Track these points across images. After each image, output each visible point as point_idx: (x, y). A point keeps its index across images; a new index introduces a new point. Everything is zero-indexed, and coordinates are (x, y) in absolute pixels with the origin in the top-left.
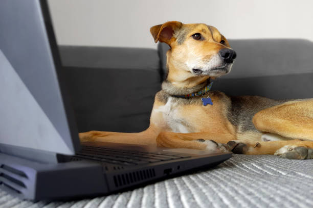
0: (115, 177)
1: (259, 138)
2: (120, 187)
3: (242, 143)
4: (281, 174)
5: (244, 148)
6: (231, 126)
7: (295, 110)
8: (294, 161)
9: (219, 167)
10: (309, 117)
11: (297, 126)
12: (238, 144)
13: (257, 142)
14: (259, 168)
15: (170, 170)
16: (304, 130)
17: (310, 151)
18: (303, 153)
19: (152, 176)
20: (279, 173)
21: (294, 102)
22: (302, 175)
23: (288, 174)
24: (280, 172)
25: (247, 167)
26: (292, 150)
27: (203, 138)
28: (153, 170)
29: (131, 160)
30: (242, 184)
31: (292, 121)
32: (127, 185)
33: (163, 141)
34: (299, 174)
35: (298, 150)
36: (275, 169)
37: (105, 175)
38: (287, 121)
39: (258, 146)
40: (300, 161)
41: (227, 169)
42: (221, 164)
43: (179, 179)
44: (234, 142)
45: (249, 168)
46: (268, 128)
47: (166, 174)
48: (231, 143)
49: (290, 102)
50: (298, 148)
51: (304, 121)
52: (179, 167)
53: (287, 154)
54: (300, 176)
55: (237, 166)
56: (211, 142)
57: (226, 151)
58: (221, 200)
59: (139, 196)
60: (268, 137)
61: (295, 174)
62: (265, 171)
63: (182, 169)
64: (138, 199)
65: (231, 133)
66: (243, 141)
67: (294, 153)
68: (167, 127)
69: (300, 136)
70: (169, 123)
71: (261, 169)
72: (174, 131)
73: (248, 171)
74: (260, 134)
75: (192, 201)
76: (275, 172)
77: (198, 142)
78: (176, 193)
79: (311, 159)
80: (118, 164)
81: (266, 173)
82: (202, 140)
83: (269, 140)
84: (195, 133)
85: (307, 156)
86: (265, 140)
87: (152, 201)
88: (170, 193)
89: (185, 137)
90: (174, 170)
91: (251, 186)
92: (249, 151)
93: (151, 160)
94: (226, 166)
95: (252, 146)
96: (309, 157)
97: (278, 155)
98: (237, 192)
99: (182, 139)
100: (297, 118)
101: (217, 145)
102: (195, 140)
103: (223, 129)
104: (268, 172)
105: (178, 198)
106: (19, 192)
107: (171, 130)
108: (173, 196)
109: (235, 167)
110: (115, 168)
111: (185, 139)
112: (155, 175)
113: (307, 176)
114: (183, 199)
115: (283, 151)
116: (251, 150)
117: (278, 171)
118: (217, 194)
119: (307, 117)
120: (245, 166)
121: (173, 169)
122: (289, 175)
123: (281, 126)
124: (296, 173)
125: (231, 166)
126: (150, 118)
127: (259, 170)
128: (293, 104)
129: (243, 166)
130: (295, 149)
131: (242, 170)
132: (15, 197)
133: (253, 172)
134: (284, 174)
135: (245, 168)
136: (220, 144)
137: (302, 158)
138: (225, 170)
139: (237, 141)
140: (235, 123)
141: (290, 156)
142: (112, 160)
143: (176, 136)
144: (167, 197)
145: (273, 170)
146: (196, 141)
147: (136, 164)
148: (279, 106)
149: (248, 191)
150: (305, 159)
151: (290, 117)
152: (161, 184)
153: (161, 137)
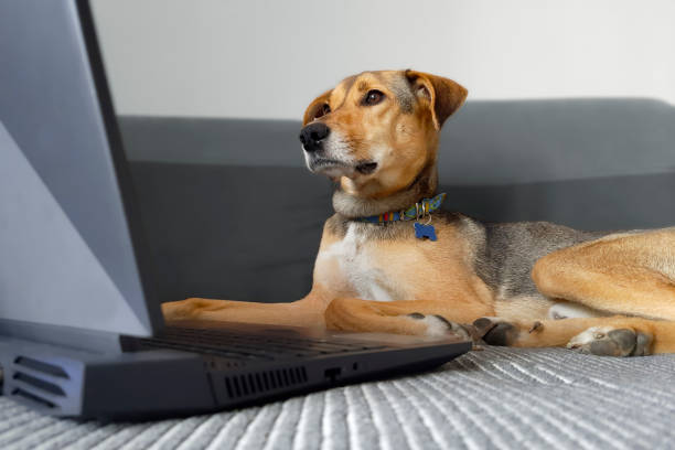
0: (227, 380)
1: (544, 313)
2: (237, 400)
3: (504, 323)
4: (562, 382)
5: (508, 334)
6: (482, 288)
7: (619, 253)
8: (604, 359)
9: (443, 370)
10: (647, 268)
11: (621, 286)
12: (496, 325)
13: (536, 320)
14: (523, 371)
15: (338, 371)
16: (635, 295)
17: (640, 339)
18: (625, 343)
19: (300, 381)
20: (558, 379)
21: (620, 235)
22: (601, 382)
23: (576, 381)
24: (561, 378)
25: (501, 369)
26: (603, 336)
27: (420, 312)
28: (303, 369)
29: (263, 352)
30: (471, 397)
31: (611, 274)
32: (251, 396)
33: (337, 318)
34: (596, 380)
35: (615, 337)
36: (552, 374)
37: (209, 376)
38: (601, 275)
39: (538, 328)
40: (615, 360)
41: (460, 374)
42: (449, 363)
43: (355, 388)
44: (488, 321)
45: (505, 372)
46: (563, 290)
47: (328, 379)
48: (480, 323)
49: (614, 236)
50: (616, 332)
51: (636, 276)
52: (355, 367)
53: (592, 345)
54: (597, 385)
55: (482, 368)
56: (436, 320)
57: (466, 339)
58: (421, 420)
59: (272, 414)
60: (562, 310)
61: (588, 381)
62: (533, 376)
63: (362, 370)
64: (269, 419)
65: (482, 302)
66: (507, 319)
67: (607, 342)
68: (349, 291)
69: (627, 307)
70: (351, 281)
71: (527, 373)
72: (364, 298)
73: (500, 378)
74: (547, 303)
75: (367, 420)
76: (552, 379)
77: (410, 319)
78: (341, 408)
79: (642, 355)
80: (237, 358)
81: (535, 380)
82: (418, 316)
83: (564, 318)
84: (406, 302)
85: (635, 348)
86: (557, 316)
87: (295, 421)
88: (329, 409)
89: (384, 310)
90: (346, 372)
91: (486, 400)
92: (520, 339)
93: (304, 353)
94: (460, 368)
95: (525, 328)
96: (638, 351)
97: (574, 347)
98: (455, 409)
99: (378, 314)
100: (622, 270)
101: (450, 326)
102: (403, 314)
103: (466, 294)
104: (538, 379)
105: (342, 416)
106: (51, 405)
107: (358, 295)
108: (334, 413)
109: (477, 369)
110: (229, 365)
111: (384, 313)
112: (306, 379)
113: (609, 385)
114: (352, 418)
115: (586, 338)
116: (524, 337)
117: (558, 376)
118: (417, 411)
119: (643, 267)
120: (497, 367)
121: (344, 370)
122: (577, 384)
123: (589, 286)
124: (591, 379)
125: (470, 367)
126: (312, 273)
127: (522, 375)
128: (618, 241)
129: (494, 368)
130: (610, 334)
131: (490, 376)
132: (44, 415)
133: (511, 378)
134: (567, 381)
135: (498, 372)
136: (454, 325)
137: (624, 353)
138: (454, 375)
139: (494, 319)
140: (493, 282)
141: (600, 349)
142: (226, 351)
143: (366, 307)
144: (322, 416)
145: (549, 375)
146: (405, 317)
147: (272, 359)
148: (589, 243)
149: (477, 407)
150: (631, 355)
151: (608, 266)
152: (317, 396)
153: (333, 309)
